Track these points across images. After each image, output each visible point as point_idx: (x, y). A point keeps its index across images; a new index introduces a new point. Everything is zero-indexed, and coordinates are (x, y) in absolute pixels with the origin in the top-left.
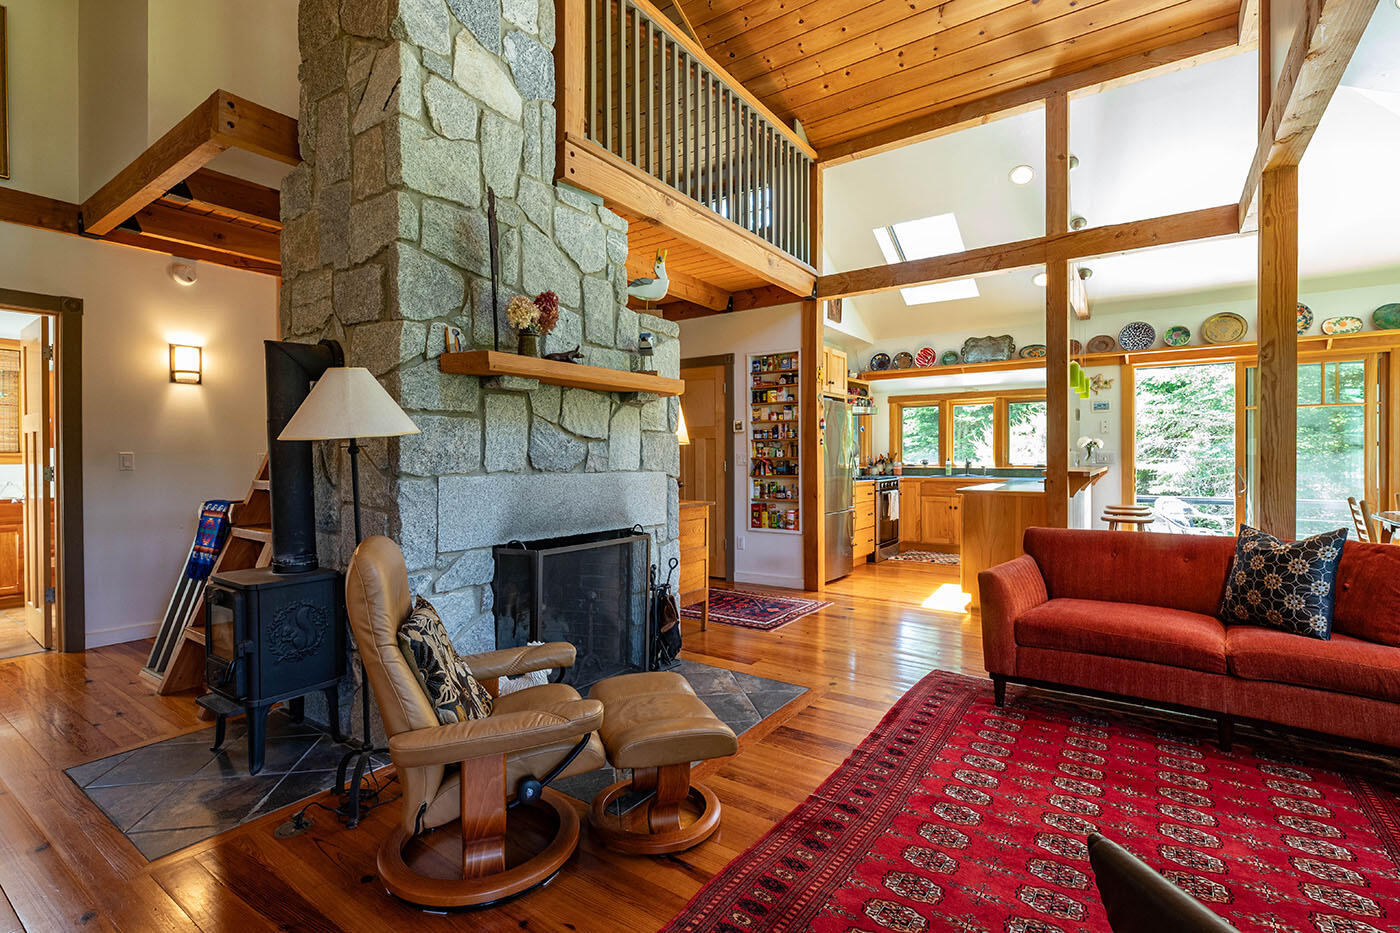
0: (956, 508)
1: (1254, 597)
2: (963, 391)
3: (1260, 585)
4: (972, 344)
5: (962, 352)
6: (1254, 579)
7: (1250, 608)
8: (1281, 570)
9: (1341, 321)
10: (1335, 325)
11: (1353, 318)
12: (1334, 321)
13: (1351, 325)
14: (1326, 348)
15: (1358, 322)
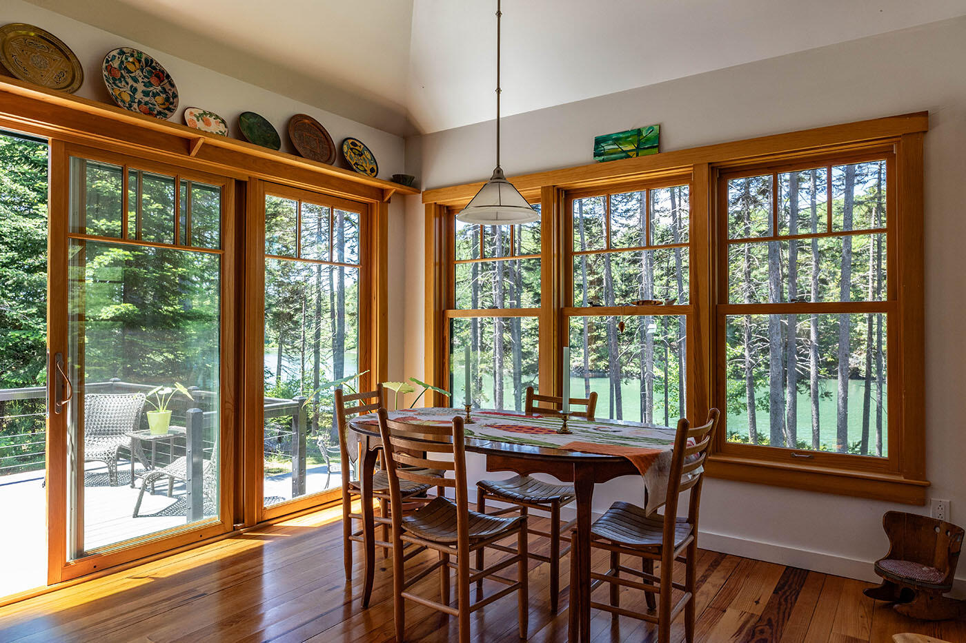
9: (204, 115)
10: (198, 121)
11: (217, 117)
12: (197, 112)
13: (215, 127)
14: (189, 153)
15: (223, 125)
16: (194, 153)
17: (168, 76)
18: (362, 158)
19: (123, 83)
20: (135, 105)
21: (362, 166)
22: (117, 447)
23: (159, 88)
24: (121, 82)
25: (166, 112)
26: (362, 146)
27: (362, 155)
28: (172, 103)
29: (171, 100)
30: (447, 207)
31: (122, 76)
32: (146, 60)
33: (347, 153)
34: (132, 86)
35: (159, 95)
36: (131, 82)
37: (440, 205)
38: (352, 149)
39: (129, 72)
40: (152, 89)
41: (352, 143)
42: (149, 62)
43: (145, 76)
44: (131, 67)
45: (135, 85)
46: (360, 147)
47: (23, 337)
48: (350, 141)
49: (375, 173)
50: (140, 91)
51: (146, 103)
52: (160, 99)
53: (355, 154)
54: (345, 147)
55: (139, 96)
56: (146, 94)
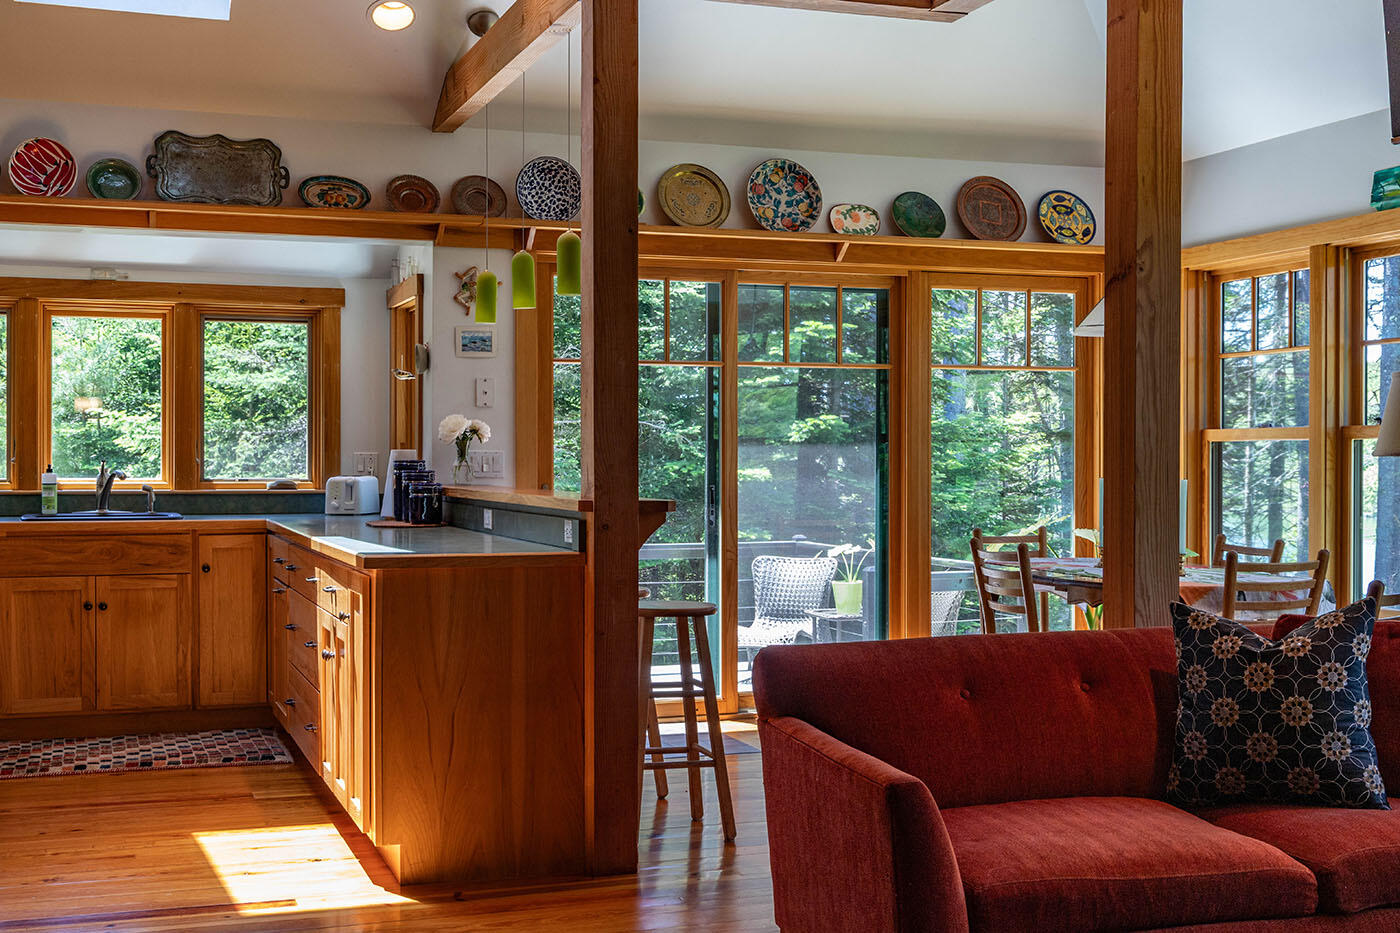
0: (103, 607)
1: (1261, 746)
2: (85, 275)
3: (1272, 722)
4: (170, 147)
5: (149, 167)
6: (1260, 712)
7: (1254, 770)
8: (1308, 688)
9: (852, 211)
10: (846, 218)
11: (868, 209)
12: (843, 209)
13: (866, 221)
14: (836, 259)
15: (874, 217)
16: (840, 258)
17: (812, 179)
18: (1071, 216)
19: (767, 198)
20: (779, 220)
21: (1069, 229)
22: (795, 633)
23: (803, 193)
24: (765, 198)
25: (809, 220)
26: (1073, 199)
27: (1072, 211)
28: (815, 209)
29: (815, 204)
30: (1209, 272)
31: (767, 191)
32: (790, 167)
33: (1045, 216)
34: (776, 199)
35: (802, 201)
36: (774, 195)
37: (1197, 272)
38: (1054, 207)
39: (773, 184)
40: (795, 196)
41: (1058, 199)
42: (793, 168)
43: (789, 184)
44: (775, 179)
45: (778, 197)
46: (1069, 200)
47: (685, 471)
48: (1052, 197)
49: (1089, 237)
50: (783, 202)
51: (790, 215)
52: (803, 207)
53: (1059, 213)
54: (1044, 208)
55: (782, 208)
56: (789, 204)
